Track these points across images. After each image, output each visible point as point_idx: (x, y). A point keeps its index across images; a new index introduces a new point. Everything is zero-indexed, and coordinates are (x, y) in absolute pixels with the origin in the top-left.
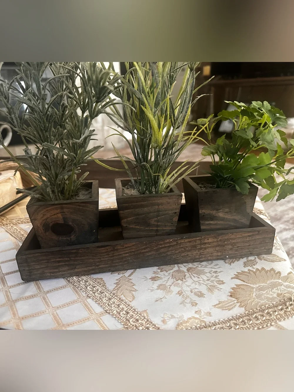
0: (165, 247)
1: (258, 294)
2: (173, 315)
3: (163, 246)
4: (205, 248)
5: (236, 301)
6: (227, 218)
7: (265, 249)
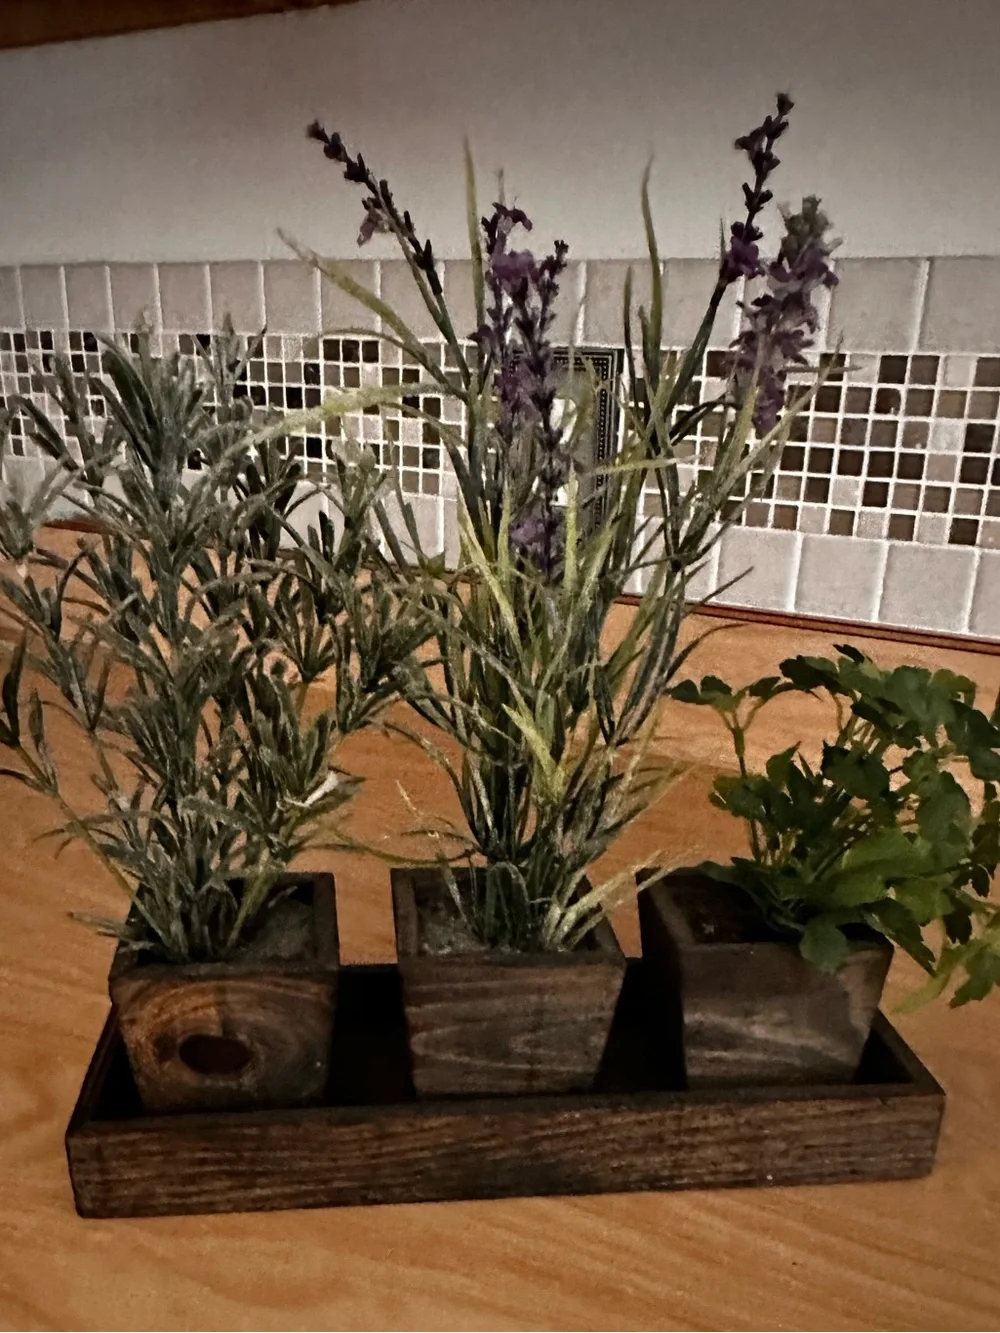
0: (557, 1136)
3: (550, 1132)
4: (693, 1147)
6: (778, 1043)
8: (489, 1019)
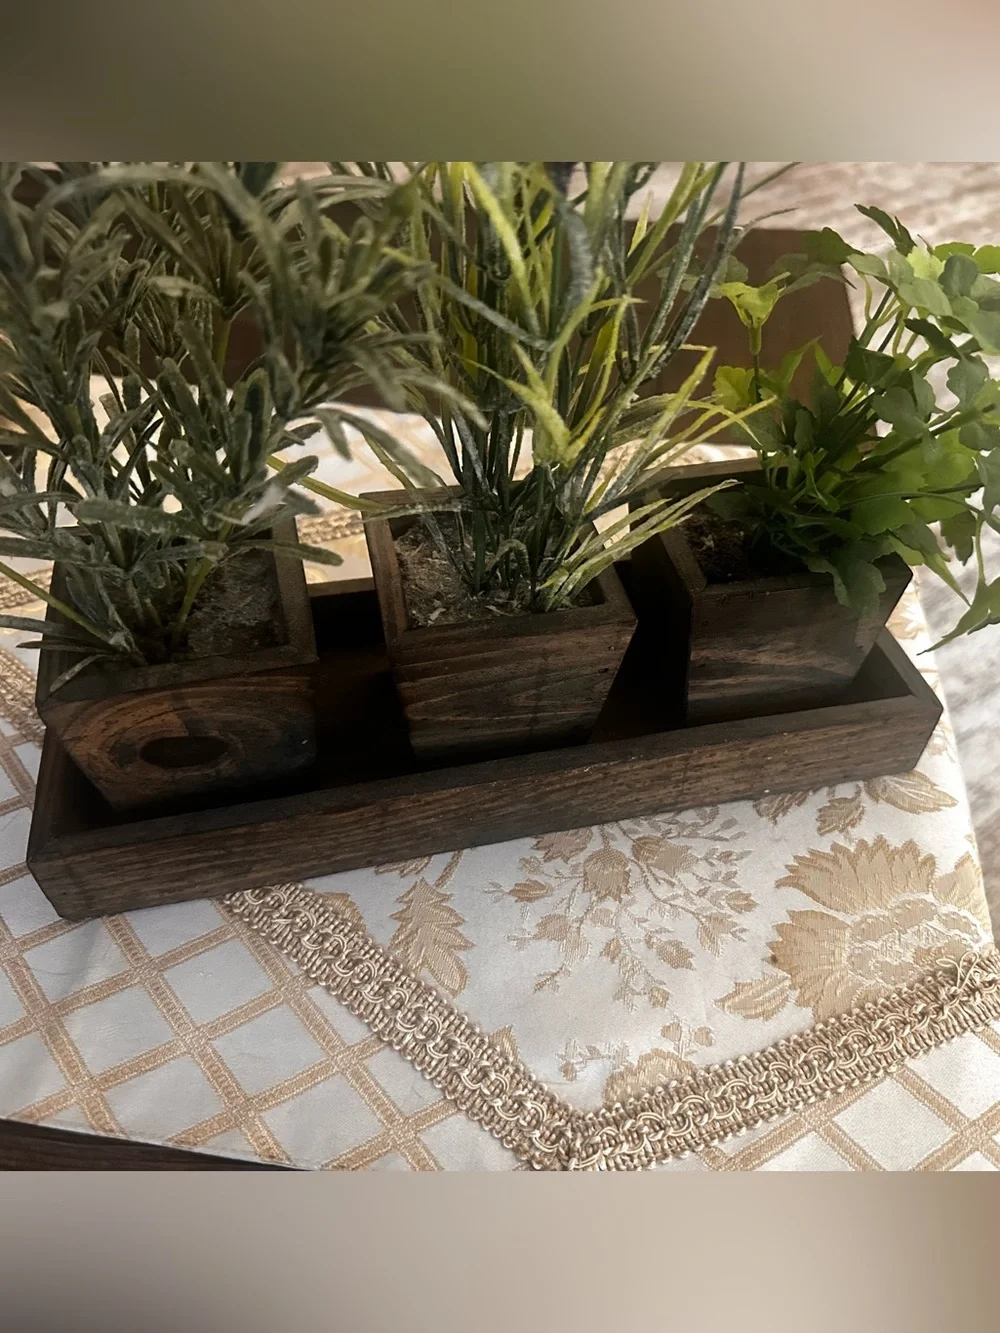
0: (565, 788)
1: (857, 952)
2: (594, 1048)
3: (558, 786)
4: (699, 779)
5: (787, 983)
6: (782, 666)
7: (895, 761)
8: (490, 683)
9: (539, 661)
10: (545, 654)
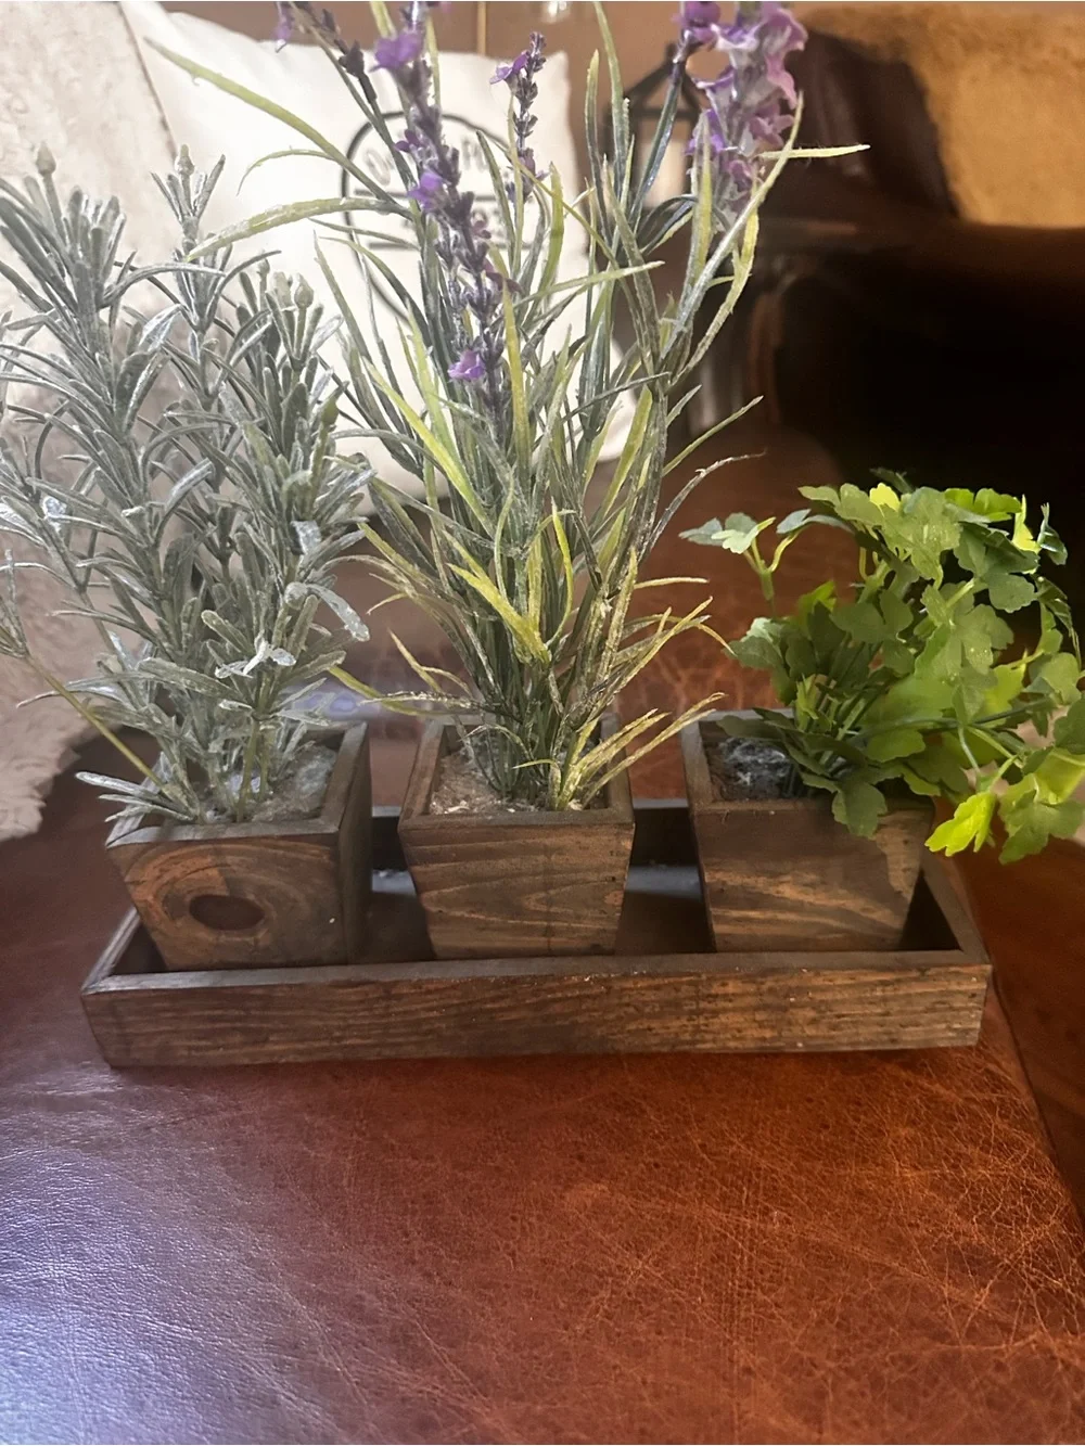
0: (567, 998)
3: (559, 995)
4: (715, 1013)
6: (811, 904)
7: (950, 1029)
8: (498, 878)
9: (541, 858)
10: (547, 851)
